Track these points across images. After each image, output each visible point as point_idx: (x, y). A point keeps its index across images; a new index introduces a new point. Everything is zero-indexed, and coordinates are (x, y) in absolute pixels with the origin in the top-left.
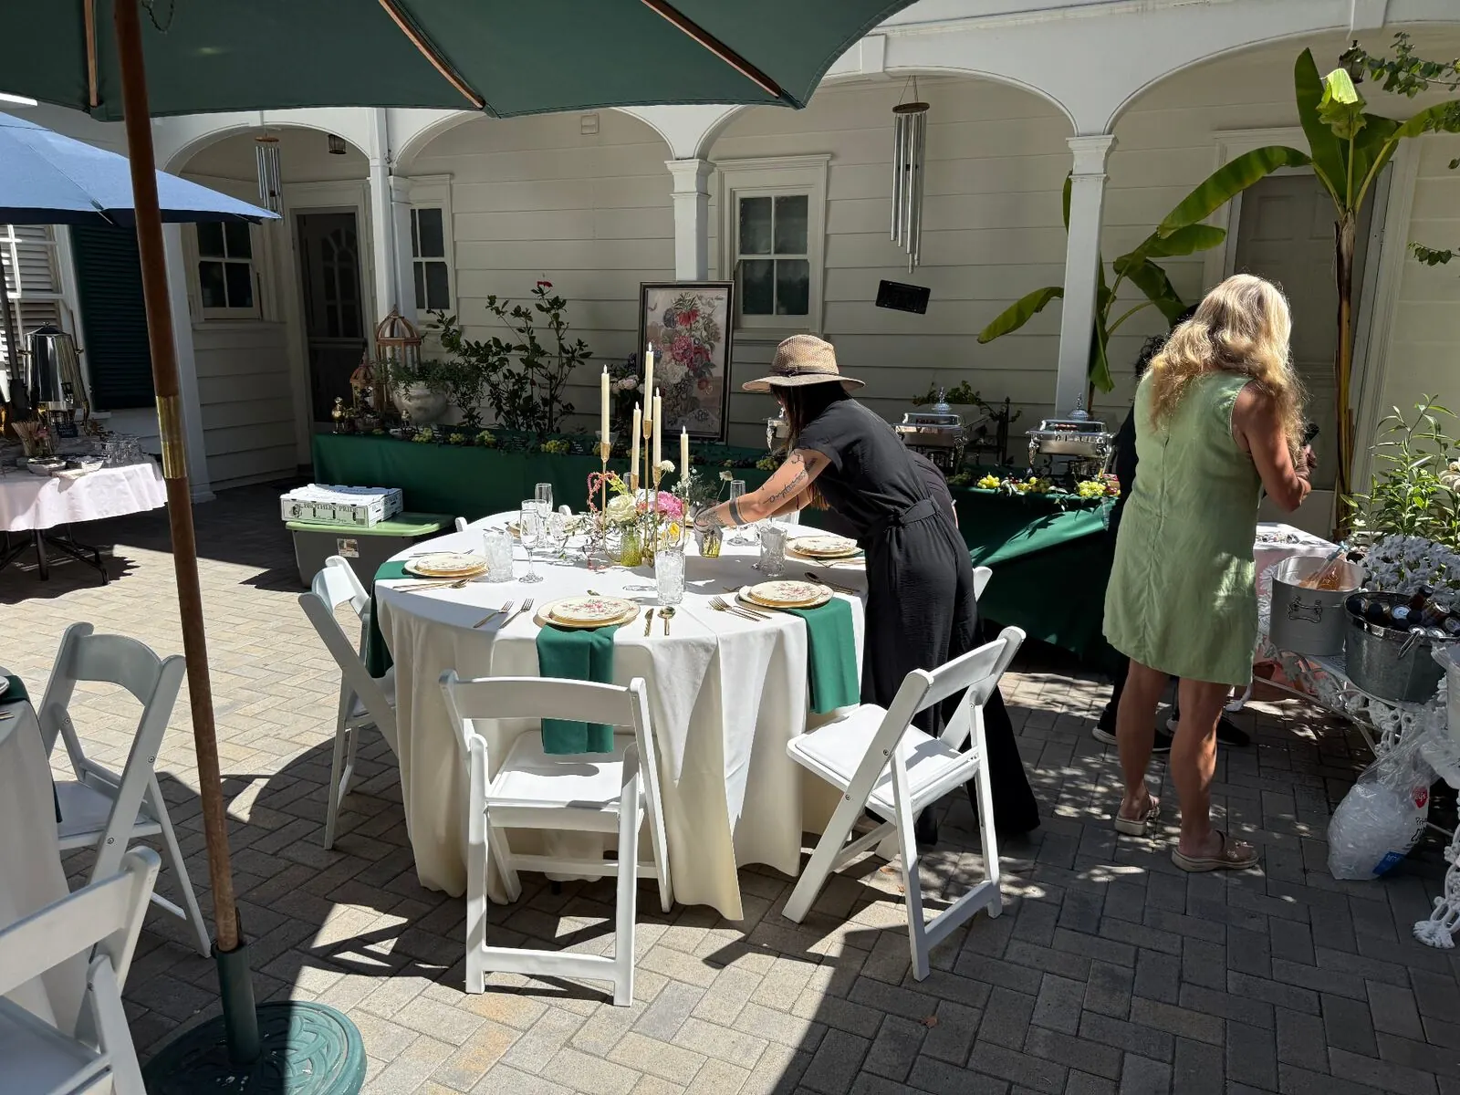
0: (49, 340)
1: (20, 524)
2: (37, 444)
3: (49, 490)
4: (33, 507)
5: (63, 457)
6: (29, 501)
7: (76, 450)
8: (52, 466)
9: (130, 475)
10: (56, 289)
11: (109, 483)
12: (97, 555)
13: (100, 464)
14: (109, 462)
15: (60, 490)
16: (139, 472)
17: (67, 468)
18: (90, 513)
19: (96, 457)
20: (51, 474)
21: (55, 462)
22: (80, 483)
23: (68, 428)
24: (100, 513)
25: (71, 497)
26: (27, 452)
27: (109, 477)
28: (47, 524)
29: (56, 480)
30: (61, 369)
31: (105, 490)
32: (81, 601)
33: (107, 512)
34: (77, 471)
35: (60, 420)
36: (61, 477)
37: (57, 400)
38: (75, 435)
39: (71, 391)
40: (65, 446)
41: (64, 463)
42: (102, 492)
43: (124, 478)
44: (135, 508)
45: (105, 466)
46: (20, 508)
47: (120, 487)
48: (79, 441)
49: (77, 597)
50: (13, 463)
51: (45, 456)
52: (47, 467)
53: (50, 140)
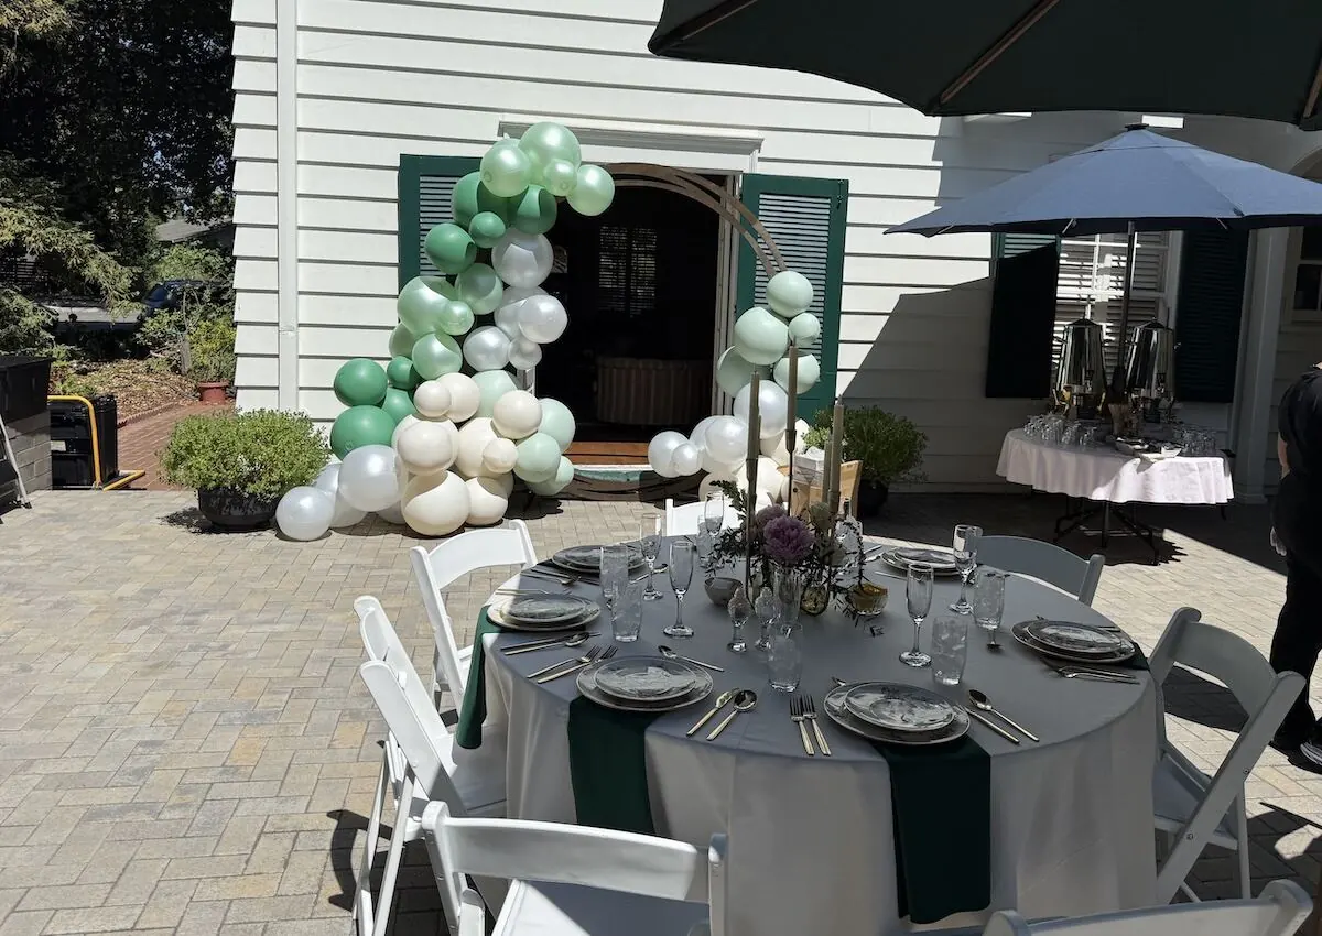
0: (1155, 333)
1: (1100, 494)
2: (1126, 424)
3: (1129, 469)
4: (1113, 481)
5: (1147, 440)
6: (1112, 476)
7: (1157, 436)
8: (1138, 447)
9: (1201, 466)
10: (1160, 289)
11: (1182, 470)
12: (1151, 535)
13: (1178, 451)
14: (1185, 451)
15: (1138, 471)
16: (1211, 464)
17: (1148, 451)
18: (1160, 496)
19: (1174, 444)
20: (1134, 454)
21: (1139, 444)
22: (1158, 466)
23: (1153, 414)
24: (1167, 497)
25: (1147, 478)
26: (1116, 432)
27: (1182, 465)
28: (1122, 498)
29: (1138, 461)
30: (1159, 360)
31: (1177, 477)
32: (1134, 575)
33: (1174, 497)
34: (1158, 455)
35: (1148, 406)
36: (1143, 459)
37: (1150, 387)
38: (1157, 421)
39: (1163, 381)
40: (1147, 430)
41: (1146, 446)
42: (1174, 479)
43: (1196, 468)
44: (1200, 499)
45: (1180, 455)
46: (1102, 480)
47: (1190, 476)
48: (1160, 427)
49: (1130, 570)
50: (1103, 440)
51: (1132, 437)
52: (1132, 447)
53: (1199, 156)
